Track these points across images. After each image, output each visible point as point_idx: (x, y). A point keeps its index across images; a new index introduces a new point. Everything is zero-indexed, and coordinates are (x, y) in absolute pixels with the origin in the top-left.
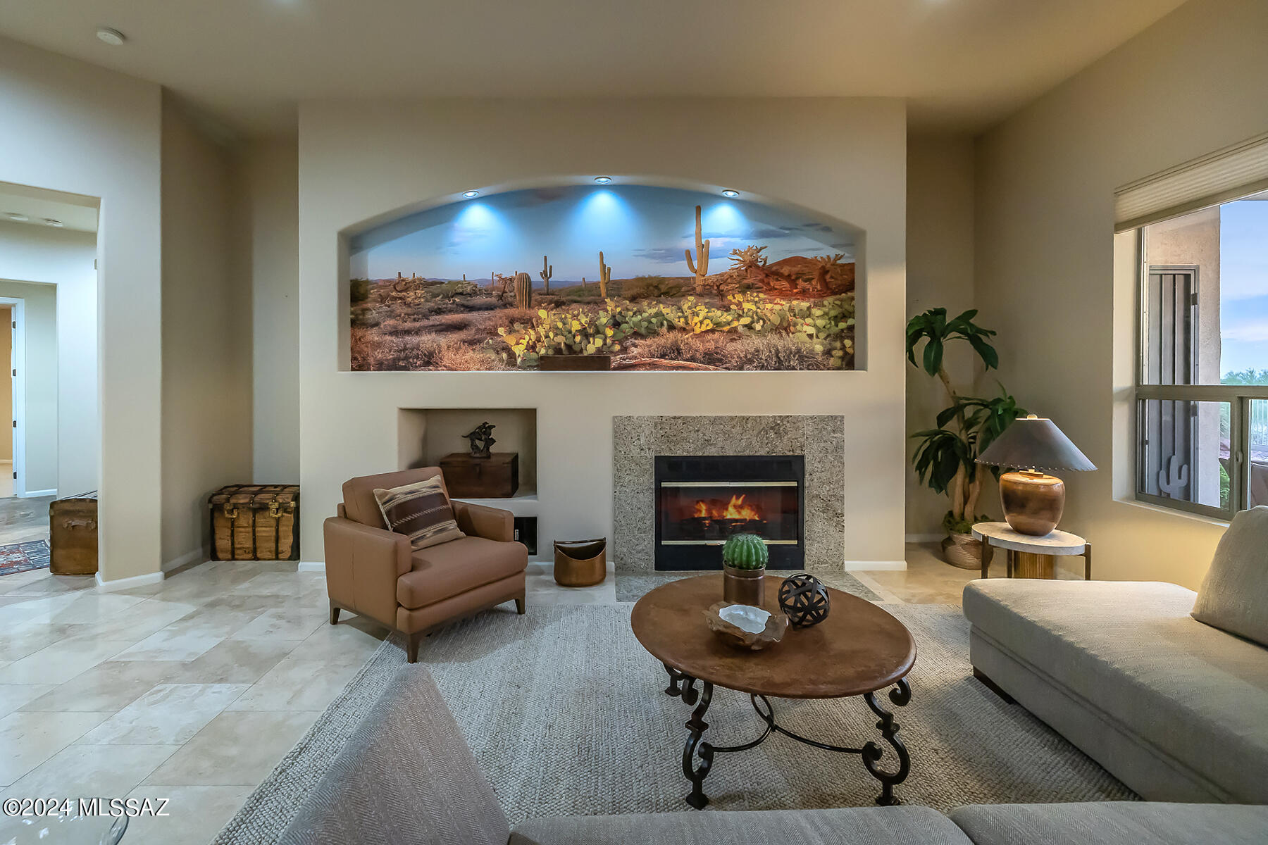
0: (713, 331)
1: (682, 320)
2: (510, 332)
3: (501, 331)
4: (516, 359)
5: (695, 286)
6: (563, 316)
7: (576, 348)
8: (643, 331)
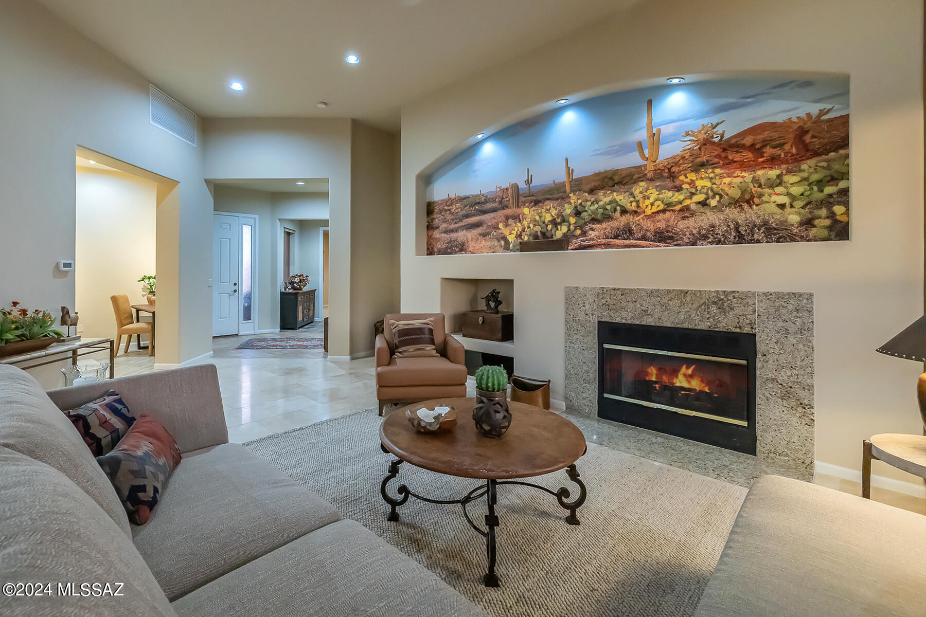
0: (664, 211)
1: (634, 204)
2: (506, 226)
3: (501, 226)
4: (509, 245)
5: (646, 172)
6: (540, 211)
7: (548, 234)
8: (599, 217)
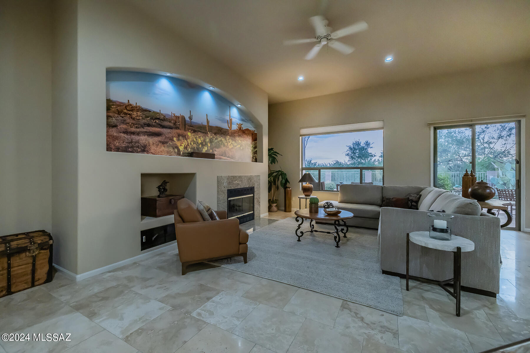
0: (233, 148)
1: (226, 143)
2: (178, 140)
3: (175, 139)
4: (180, 152)
5: (229, 132)
8: (217, 146)
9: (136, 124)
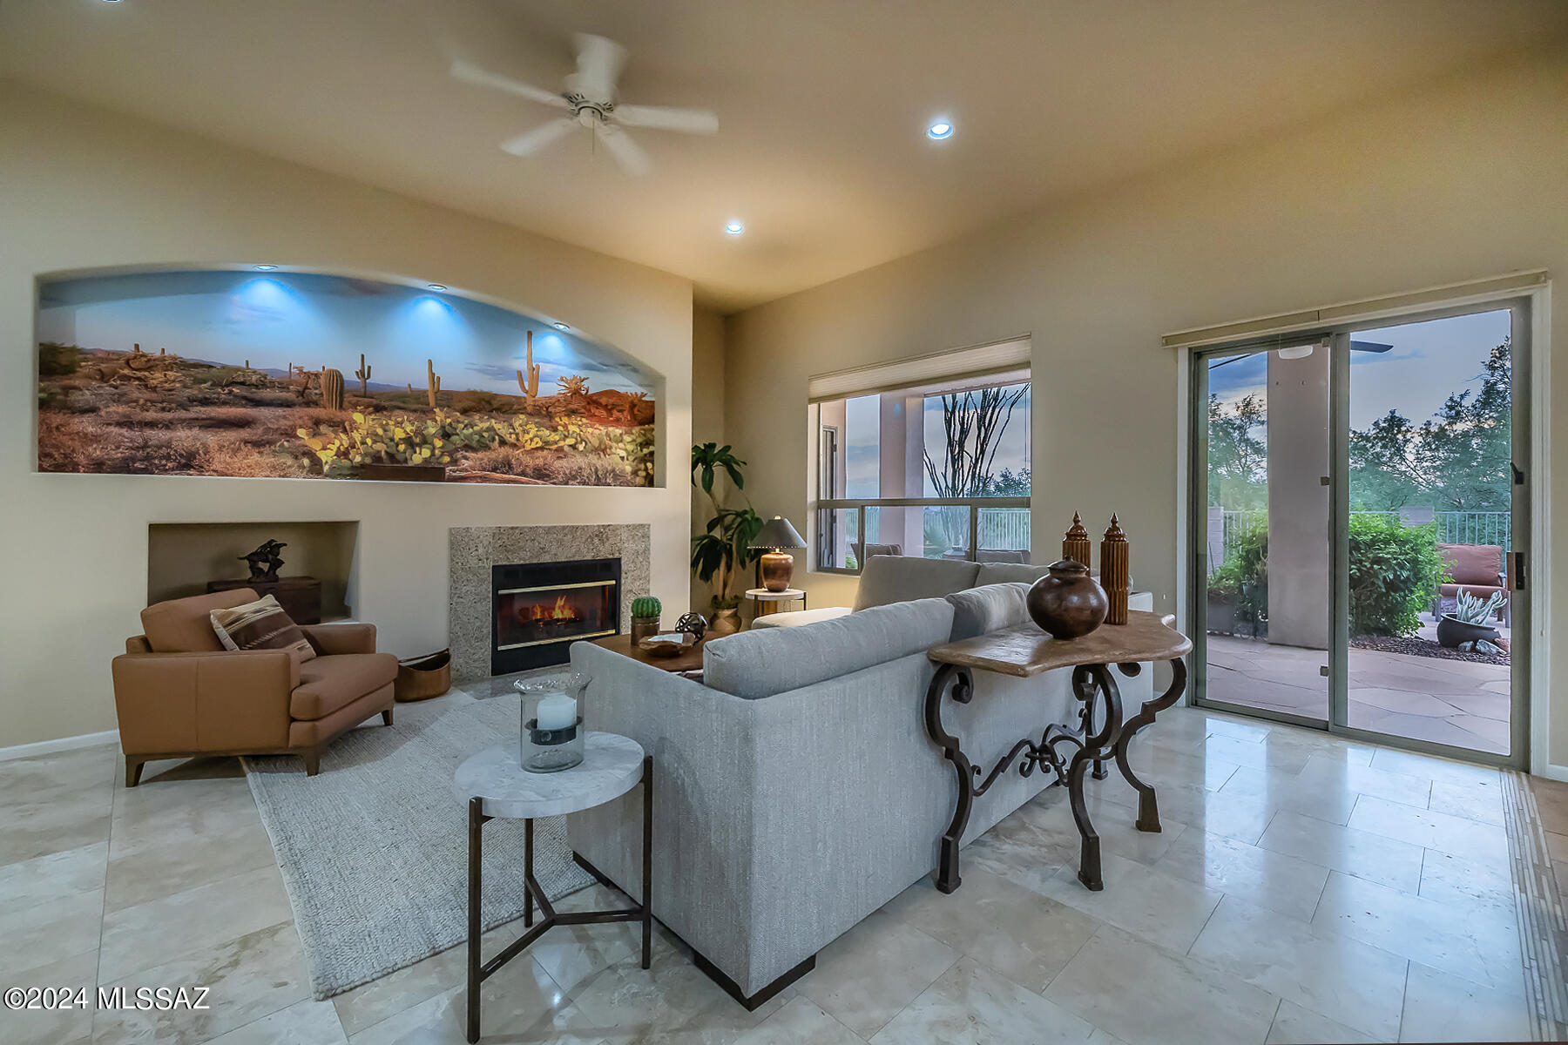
0: (542, 448)
1: (513, 436)
2: (315, 434)
3: (301, 432)
4: (322, 467)
5: (526, 405)
6: (384, 422)
7: (399, 457)
8: (474, 444)
9: (162, 402)
